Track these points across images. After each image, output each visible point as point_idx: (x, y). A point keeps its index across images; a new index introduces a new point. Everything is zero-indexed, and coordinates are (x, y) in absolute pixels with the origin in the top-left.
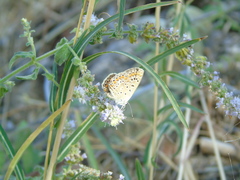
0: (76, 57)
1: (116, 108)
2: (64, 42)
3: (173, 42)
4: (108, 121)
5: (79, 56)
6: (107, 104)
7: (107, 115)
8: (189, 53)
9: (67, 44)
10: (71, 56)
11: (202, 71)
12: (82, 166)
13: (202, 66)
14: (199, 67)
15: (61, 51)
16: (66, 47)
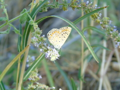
0: (31, 20)
1: (54, 50)
2: (25, 11)
3: (88, 10)
4: (50, 58)
5: (33, 19)
6: (49, 48)
7: (49, 54)
8: (98, 16)
9: (27, 12)
10: (29, 19)
11: (107, 26)
13: (107, 23)
14: (105, 24)
15: (23, 16)
16: (26, 14)
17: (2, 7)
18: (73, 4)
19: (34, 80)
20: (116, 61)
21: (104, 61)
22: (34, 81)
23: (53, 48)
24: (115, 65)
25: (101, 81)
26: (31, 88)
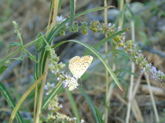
0: (48, 45)
1: (73, 78)
2: (41, 35)
3: (111, 33)
4: (68, 87)
5: (50, 44)
6: (66, 76)
7: (67, 83)
8: (122, 39)
9: (42, 36)
10: (45, 44)
11: (131, 50)
12: (58, 113)
13: (131, 47)
14: (129, 48)
15: (38, 41)
16: (42, 38)
17: (15, 31)
18: (93, 27)
19: (54, 109)
20: (146, 83)
21: (132, 84)
22: (54, 111)
23: (72, 76)
24: (144, 88)
25: (129, 106)
26: (51, 119)
